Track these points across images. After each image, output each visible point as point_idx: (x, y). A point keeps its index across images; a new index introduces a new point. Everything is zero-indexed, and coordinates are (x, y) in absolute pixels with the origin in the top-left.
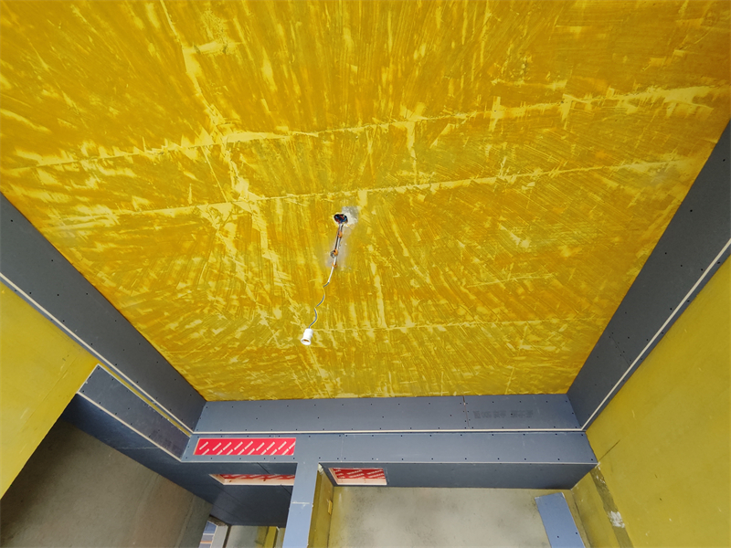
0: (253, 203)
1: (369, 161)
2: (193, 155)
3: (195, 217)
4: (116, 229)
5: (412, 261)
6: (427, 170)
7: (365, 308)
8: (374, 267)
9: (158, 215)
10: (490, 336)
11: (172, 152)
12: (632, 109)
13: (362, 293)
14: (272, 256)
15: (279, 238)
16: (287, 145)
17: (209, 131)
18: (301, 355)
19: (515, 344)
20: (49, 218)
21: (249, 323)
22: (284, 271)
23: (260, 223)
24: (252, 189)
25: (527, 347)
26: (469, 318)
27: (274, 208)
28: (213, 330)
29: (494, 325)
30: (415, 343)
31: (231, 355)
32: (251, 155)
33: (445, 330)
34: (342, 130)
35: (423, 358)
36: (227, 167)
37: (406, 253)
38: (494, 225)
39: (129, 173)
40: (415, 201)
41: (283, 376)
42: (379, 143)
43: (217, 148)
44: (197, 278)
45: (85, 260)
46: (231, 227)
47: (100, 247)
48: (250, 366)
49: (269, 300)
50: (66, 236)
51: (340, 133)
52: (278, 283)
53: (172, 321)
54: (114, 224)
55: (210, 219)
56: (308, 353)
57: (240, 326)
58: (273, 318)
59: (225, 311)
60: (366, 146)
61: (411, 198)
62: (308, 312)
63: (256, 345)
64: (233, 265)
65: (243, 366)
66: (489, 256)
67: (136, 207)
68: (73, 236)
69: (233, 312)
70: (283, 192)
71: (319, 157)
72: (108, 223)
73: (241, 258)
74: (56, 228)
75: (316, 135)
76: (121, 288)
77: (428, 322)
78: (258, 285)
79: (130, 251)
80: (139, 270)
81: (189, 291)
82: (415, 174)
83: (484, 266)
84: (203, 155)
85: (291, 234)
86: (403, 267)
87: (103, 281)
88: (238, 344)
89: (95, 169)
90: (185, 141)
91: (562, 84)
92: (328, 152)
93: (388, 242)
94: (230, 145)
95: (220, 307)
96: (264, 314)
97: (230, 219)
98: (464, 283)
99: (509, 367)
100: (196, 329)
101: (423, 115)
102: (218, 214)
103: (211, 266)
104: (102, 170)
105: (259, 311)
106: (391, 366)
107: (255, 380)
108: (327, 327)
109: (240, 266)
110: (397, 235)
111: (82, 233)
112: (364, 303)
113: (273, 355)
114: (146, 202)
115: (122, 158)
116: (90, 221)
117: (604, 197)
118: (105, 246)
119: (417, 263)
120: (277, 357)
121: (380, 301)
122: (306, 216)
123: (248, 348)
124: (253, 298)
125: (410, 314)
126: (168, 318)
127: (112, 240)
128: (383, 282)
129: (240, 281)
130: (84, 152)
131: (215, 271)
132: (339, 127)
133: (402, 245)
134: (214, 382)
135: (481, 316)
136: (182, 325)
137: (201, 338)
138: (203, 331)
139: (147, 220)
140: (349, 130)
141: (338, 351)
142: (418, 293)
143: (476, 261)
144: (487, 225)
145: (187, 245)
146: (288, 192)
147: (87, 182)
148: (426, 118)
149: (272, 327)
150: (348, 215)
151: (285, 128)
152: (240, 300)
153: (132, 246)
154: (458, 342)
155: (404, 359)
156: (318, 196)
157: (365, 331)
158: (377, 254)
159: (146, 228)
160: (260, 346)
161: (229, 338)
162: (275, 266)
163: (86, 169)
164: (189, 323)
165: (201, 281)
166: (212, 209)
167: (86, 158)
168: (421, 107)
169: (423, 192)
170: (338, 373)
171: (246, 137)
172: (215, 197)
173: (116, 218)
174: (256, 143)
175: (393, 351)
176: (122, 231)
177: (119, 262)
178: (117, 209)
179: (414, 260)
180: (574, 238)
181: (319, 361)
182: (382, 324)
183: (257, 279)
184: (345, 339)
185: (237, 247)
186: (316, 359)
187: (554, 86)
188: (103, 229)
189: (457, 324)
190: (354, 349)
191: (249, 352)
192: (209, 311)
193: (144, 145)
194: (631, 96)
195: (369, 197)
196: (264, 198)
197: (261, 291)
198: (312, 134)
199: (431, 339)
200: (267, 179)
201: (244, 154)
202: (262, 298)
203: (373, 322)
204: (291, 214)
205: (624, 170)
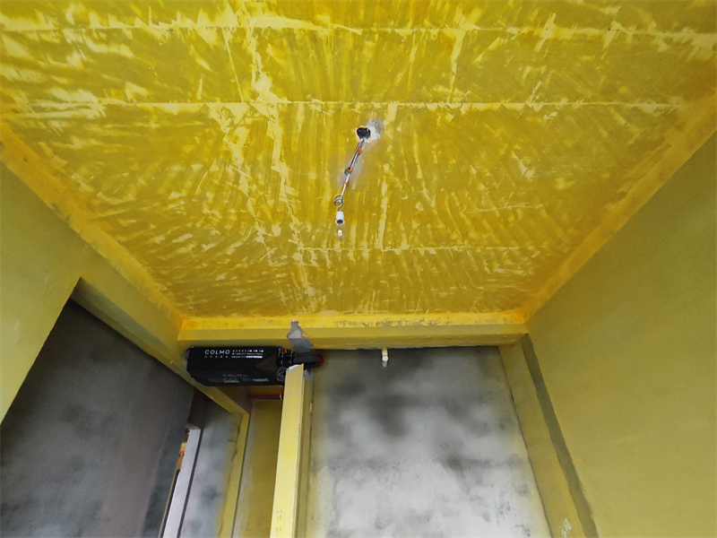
0: (273, 106)
1: (408, 72)
2: (210, 38)
3: (202, 116)
4: (100, 121)
5: (423, 184)
6: (463, 88)
7: (367, 229)
8: (385, 187)
9: (157, 109)
10: (473, 259)
11: (184, 31)
12: (663, 47)
13: (367, 214)
14: (282, 169)
15: (294, 149)
16: (325, 40)
17: (234, 8)
18: (292, 274)
19: (491, 268)
20: (13, 102)
21: (244, 240)
22: (292, 186)
23: (275, 130)
24: (273, 90)
25: (501, 271)
26: (459, 242)
27: (295, 114)
28: (204, 246)
29: (479, 250)
30: (404, 265)
31: (219, 272)
32: (281, 47)
33: (435, 253)
34: (389, 30)
35: (408, 278)
36: (249, 59)
37: (419, 175)
38: (508, 153)
39: (126, 52)
40: (443, 121)
41: (270, 294)
42: (424, 51)
43: (241, 32)
44: (194, 188)
45: (57, 158)
46: (242, 133)
47: (77, 144)
48: (238, 283)
49: (269, 216)
50: (33, 125)
51: (385, 32)
52: (283, 198)
53: (158, 234)
54: (98, 115)
55: (219, 121)
56: (300, 271)
57: (234, 242)
58: (270, 235)
59: (220, 227)
60: (410, 52)
61: (439, 118)
62: (309, 230)
63: (248, 262)
64: (238, 176)
65: (230, 284)
66: (495, 184)
67: (130, 96)
68: (43, 126)
69: (228, 227)
70: (309, 96)
71: (356, 59)
72: (90, 114)
73: (248, 168)
74: (21, 115)
75: (359, 32)
76: (100, 194)
77: (422, 245)
78: (261, 200)
79: (116, 151)
80: (126, 175)
81: (182, 202)
82: (450, 91)
83: (487, 194)
84: (223, 39)
85: (308, 146)
86: (413, 189)
87: (79, 185)
88: (228, 260)
89: (81, 40)
90: (203, 17)
91: (615, 10)
92: (368, 54)
93: (405, 162)
94: (257, 31)
95: (215, 221)
96: (262, 231)
97: (242, 122)
98: (465, 209)
99: (481, 288)
100: (184, 244)
101: (477, 24)
102: (229, 116)
103: (211, 175)
104: (90, 44)
105: (257, 227)
106: (377, 286)
107: (241, 297)
108: (324, 246)
109: (245, 177)
110: (416, 155)
111: (55, 124)
112: (366, 224)
113: (264, 273)
114: (143, 91)
115: (119, 31)
116: (68, 109)
117: (611, 133)
118: (84, 143)
119: (427, 187)
120: (267, 276)
121: (382, 223)
122: (328, 126)
123: (238, 265)
124: (253, 213)
125: (407, 237)
126: (154, 230)
127: (95, 136)
128: (391, 203)
129: (243, 195)
130: (69, 18)
131: (216, 182)
132: (386, 26)
133: (419, 167)
134: (195, 299)
135: (471, 241)
136: (169, 239)
137: (188, 254)
138: (191, 246)
139: (142, 115)
140: (397, 31)
141: (331, 270)
142: (420, 217)
143: (482, 187)
144: (502, 152)
145: (188, 149)
146: (314, 96)
147: (68, 58)
148: (478, 28)
149: (268, 244)
150: (372, 129)
151: (325, 18)
152: (239, 215)
153: (119, 145)
154: (444, 265)
155: (391, 280)
156: (346, 105)
157: (361, 252)
158: (392, 174)
159: (140, 124)
160: (252, 263)
161: (219, 254)
162: (283, 180)
163: (69, 41)
164: (176, 237)
165: (198, 191)
166: (223, 108)
167: (71, 26)
168: (477, 13)
169: (452, 112)
170: (325, 291)
171: (279, 22)
172: (230, 95)
173: (102, 108)
174: (289, 33)
175: (382, 271)
176: (109, 126)
177: (101, 163)
178: (104, 96)
179: (426, 182)
180: (572, 171)
181: (309, 280)
182: (379, 245)
183: (261, 193)
184: (340, 258)
185: (245, 155)
186: (306, 278)
187: (608, 11)
188: (83, 121)
189: (448, 248)
190: (346, 269)
191: (239, 269)
192: (203, 225)
193: (150, 17)
194: (668, 34)
195: (399, 112)
196: (286, 101)
197: (263, 206)
198: (355, 30)
199: (421, 261)
200: (293, 79)
201: (272, 44)
202: (263, 213)
203: (371, 243)
204: (313, 123)
205: (636, 109)
